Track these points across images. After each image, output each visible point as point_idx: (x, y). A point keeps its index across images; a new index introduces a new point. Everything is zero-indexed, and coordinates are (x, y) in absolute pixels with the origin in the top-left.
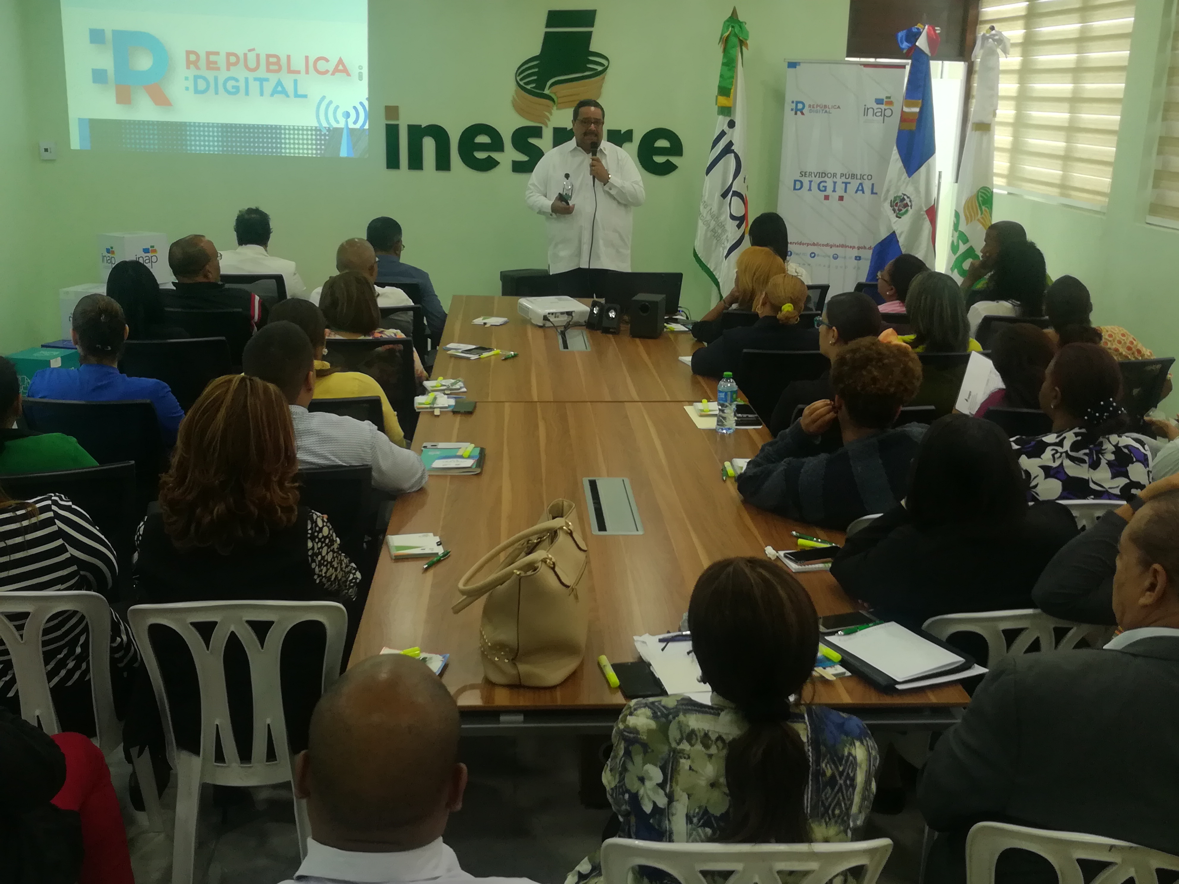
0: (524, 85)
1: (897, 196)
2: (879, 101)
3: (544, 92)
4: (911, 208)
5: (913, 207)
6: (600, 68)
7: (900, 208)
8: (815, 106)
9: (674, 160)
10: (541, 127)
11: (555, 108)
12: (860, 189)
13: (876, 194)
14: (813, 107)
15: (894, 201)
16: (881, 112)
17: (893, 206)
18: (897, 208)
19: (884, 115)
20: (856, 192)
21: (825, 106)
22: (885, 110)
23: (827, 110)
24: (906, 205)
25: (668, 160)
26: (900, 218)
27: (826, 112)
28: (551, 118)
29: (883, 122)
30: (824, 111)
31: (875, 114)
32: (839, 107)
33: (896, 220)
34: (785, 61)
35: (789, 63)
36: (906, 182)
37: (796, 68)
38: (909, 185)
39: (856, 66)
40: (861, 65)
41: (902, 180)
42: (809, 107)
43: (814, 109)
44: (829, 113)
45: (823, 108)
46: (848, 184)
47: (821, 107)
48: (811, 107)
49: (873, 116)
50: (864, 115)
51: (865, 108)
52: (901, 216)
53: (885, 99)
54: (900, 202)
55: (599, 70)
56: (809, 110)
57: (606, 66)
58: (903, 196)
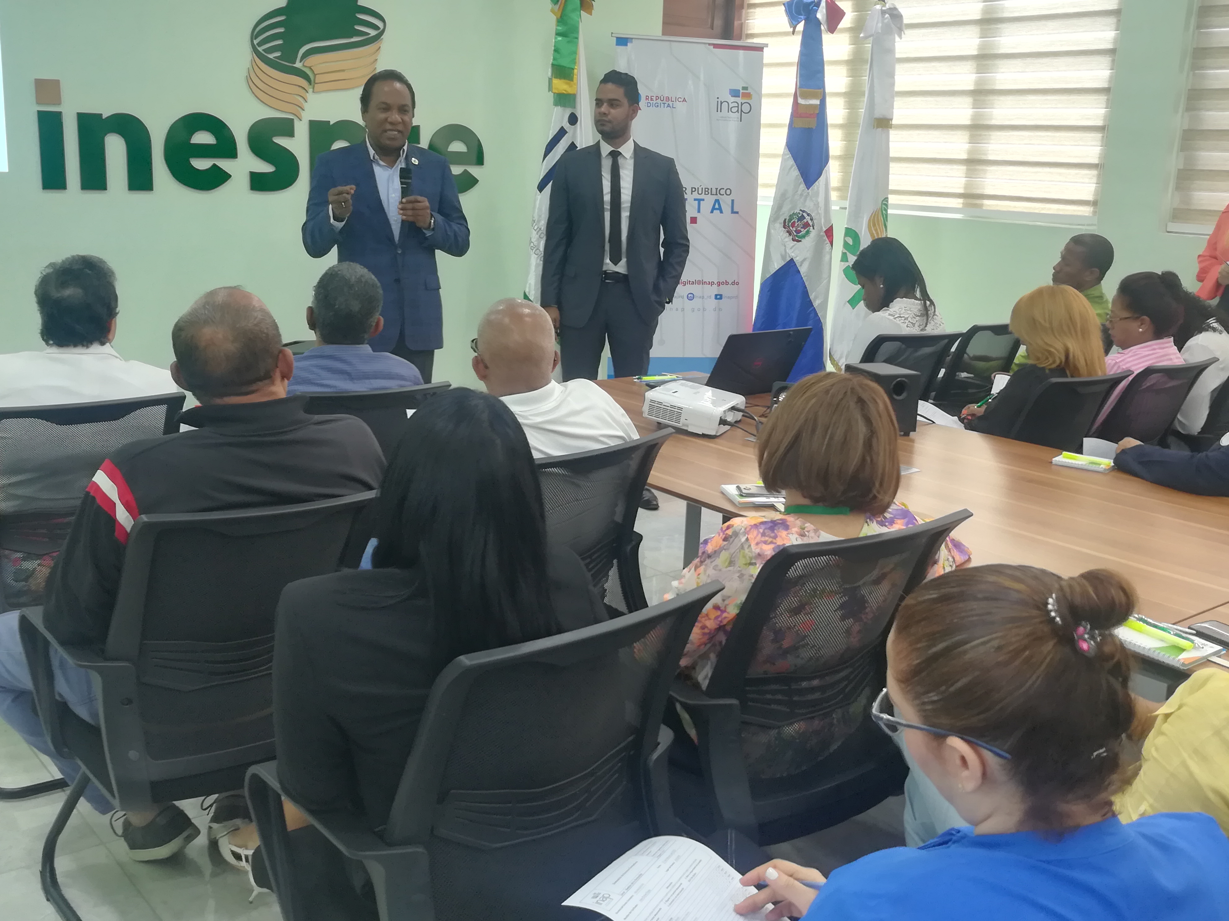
0: (263, 52)
1: (793, 214)
2: (735, 93)
3: (294, 65)
4: (814, 229)
5: (815, 227)
6: (373, 33)
7: (799, 229)
8: (654, 98)
9: (474, 171)
10: (293, 119)
11: (310, 90)
12: (717, 207)
13: (737, 213)
14: (652, 99)
15: (790, 220)
16: (738, 107)
17: (789, 227)
18: (794, 229)
19: (742, 111)
20: (712, 212)
21: (668, 99)
22: (742, 104)
23: (671, 103)
24: (806, 225)
25: (466, 171)
26: (800, 241)
27: (669, 106)
28: (306, 106)
29: (741, 121)
30: (666, 105)
31: (730, 110)
32: (684, 100)
33: (793, 244)
34: (613, 35)
35: (617, 38)
36: (805, 195)
37: (627, 45)
38: (808, 198)
39: (703, 46)
40: (710, 44)
41: (799, 192)
42: (646, 99)
43: (652, 102)
44: (673, 107)
45: (664, 101)
46: (701, 202)
47: (662, 99)
48: (650, 99)
49: (728, 112)
50: (717, 111)
51: (718, 101)
52: (800, 239)
53: (741, 90)
54: (798, 222)
55: (370, 36)
56: (648, 103)
57: (381, 29)
58: (801, 213)
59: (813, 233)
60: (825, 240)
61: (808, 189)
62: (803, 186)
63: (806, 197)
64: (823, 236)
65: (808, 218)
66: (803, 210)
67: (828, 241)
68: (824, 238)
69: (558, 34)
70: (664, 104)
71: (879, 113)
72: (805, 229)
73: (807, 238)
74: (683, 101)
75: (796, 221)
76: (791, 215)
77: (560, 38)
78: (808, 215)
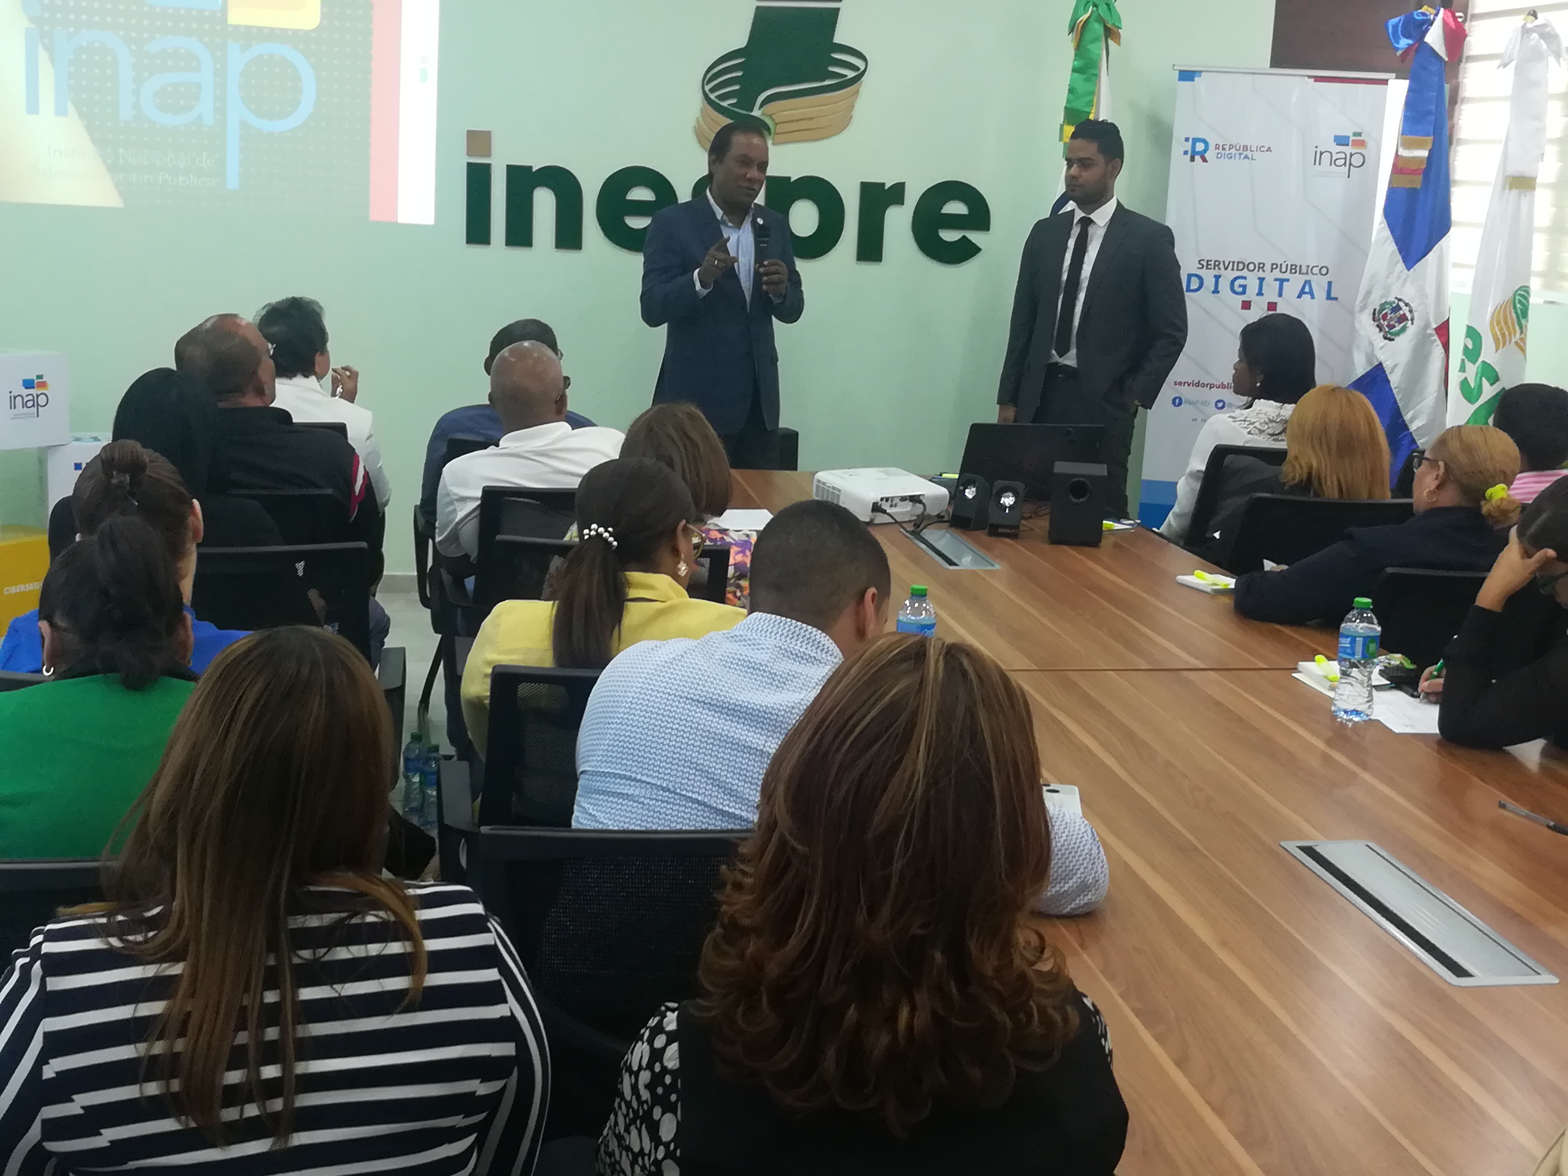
0: (716, 100)
1: (1385, 304)
2: (1341, 141)
3: (753, 114)
4: (1412, 324)
5: (1414, 321)
6: (850, 74)
7: (1392, 323)
8: (1227, 147)
9: (975, 237)
12: (1306, 290)
13: (1336, 299)
14: (1224, 149)
15: (1380, 311)
16: (1345, 159)
17: (1379, 320)
18: (1386, 323)
19: (1350, 164)
20: (1299, 297)
21: (1245, 148)
22: (1351, 155)
23: (1249, 153)
24: (1403, 318)
25: (964, 237)
26: (1393, 340)
27: (1246, 157)
29: (1349, 177)
30: (1243, 156)
31: (1333, 162)
32: (1269, 149)
33: (1382, 344)
34: (1175, 67)
35: (1181, 71)
36: (1403, 278)
37: (1193, 80)
38: (1408, 283)
39: (1301, 78)
40: (1309, 77)
41: (1396, 274)
42: (1216, 149)
43: (1224, 152)
44: (1252, 159)
45: (1241, 151)
46: (1285, 283)
47: (1238, 148)
48: (1221, 148)
49: (1331, 165)
50: (1315, 164)
51: (1316, 152)
52: (1392, 337)
53: (1351, 135)
54: (1391, 313)
55: (849, 77)
56: (1218, 153)
57: (862, 68)
58: (1396, 301)
59: (1412, 330)
60: (1435, 341)
61: (1409, 270)
62: (1401, 265)
63: (1405, 279)
64: (1432, 335)
65: (1405, 310)
66: (1399, 297)
67: (1439, 342)
68: (1433, 338)
69: (1075, 70)
70: (1240, 154)
71: (1517, 167)
72: (1400, 323)
73: (1402, 336)
74: (1267, 151)
75: (1389, 312)
76: (1382, 304)
77: (1076, 75)
78: (1407, 305)
